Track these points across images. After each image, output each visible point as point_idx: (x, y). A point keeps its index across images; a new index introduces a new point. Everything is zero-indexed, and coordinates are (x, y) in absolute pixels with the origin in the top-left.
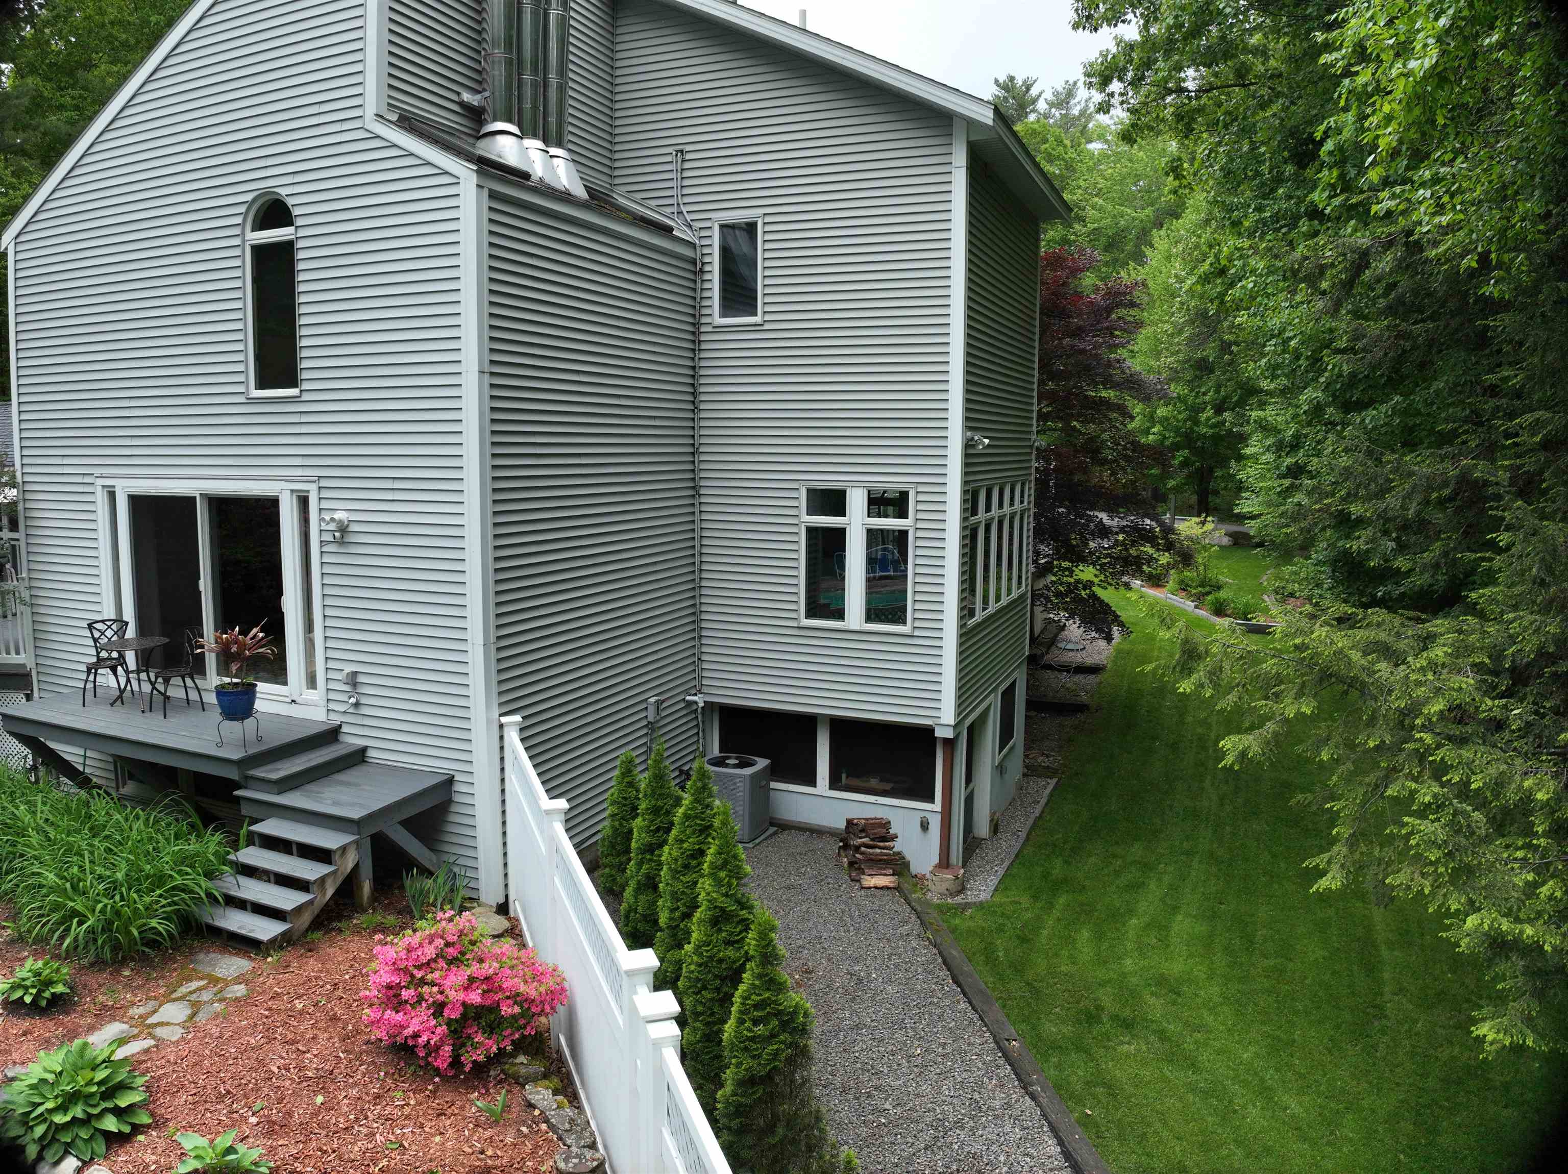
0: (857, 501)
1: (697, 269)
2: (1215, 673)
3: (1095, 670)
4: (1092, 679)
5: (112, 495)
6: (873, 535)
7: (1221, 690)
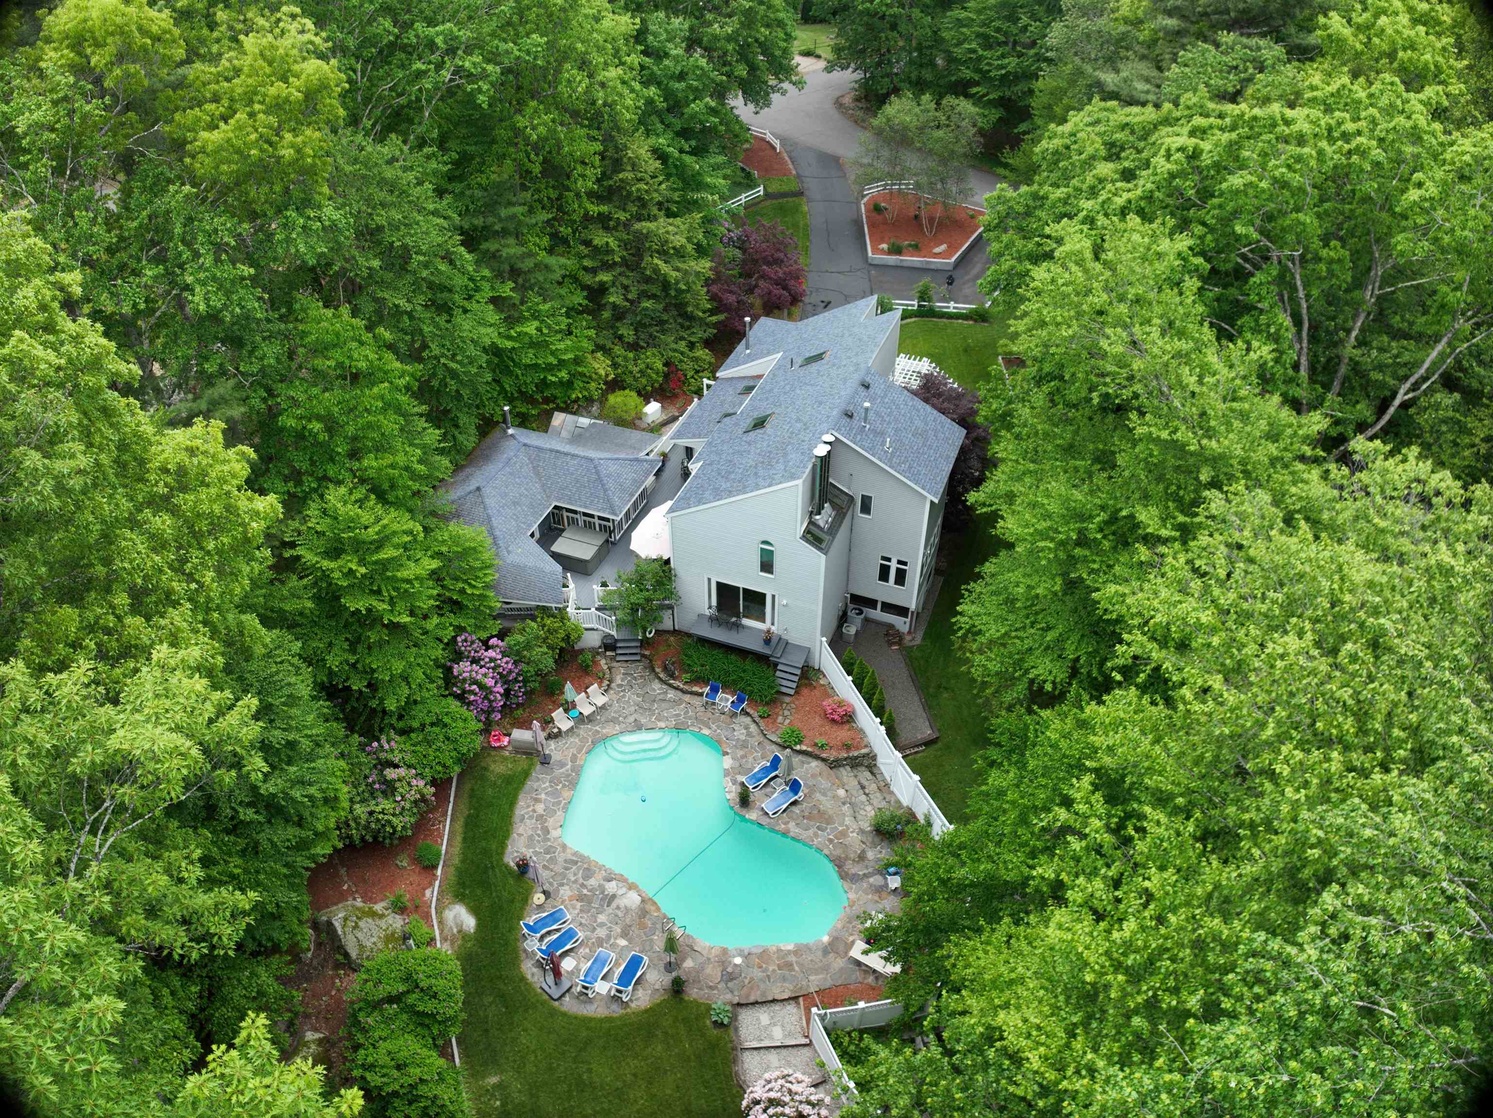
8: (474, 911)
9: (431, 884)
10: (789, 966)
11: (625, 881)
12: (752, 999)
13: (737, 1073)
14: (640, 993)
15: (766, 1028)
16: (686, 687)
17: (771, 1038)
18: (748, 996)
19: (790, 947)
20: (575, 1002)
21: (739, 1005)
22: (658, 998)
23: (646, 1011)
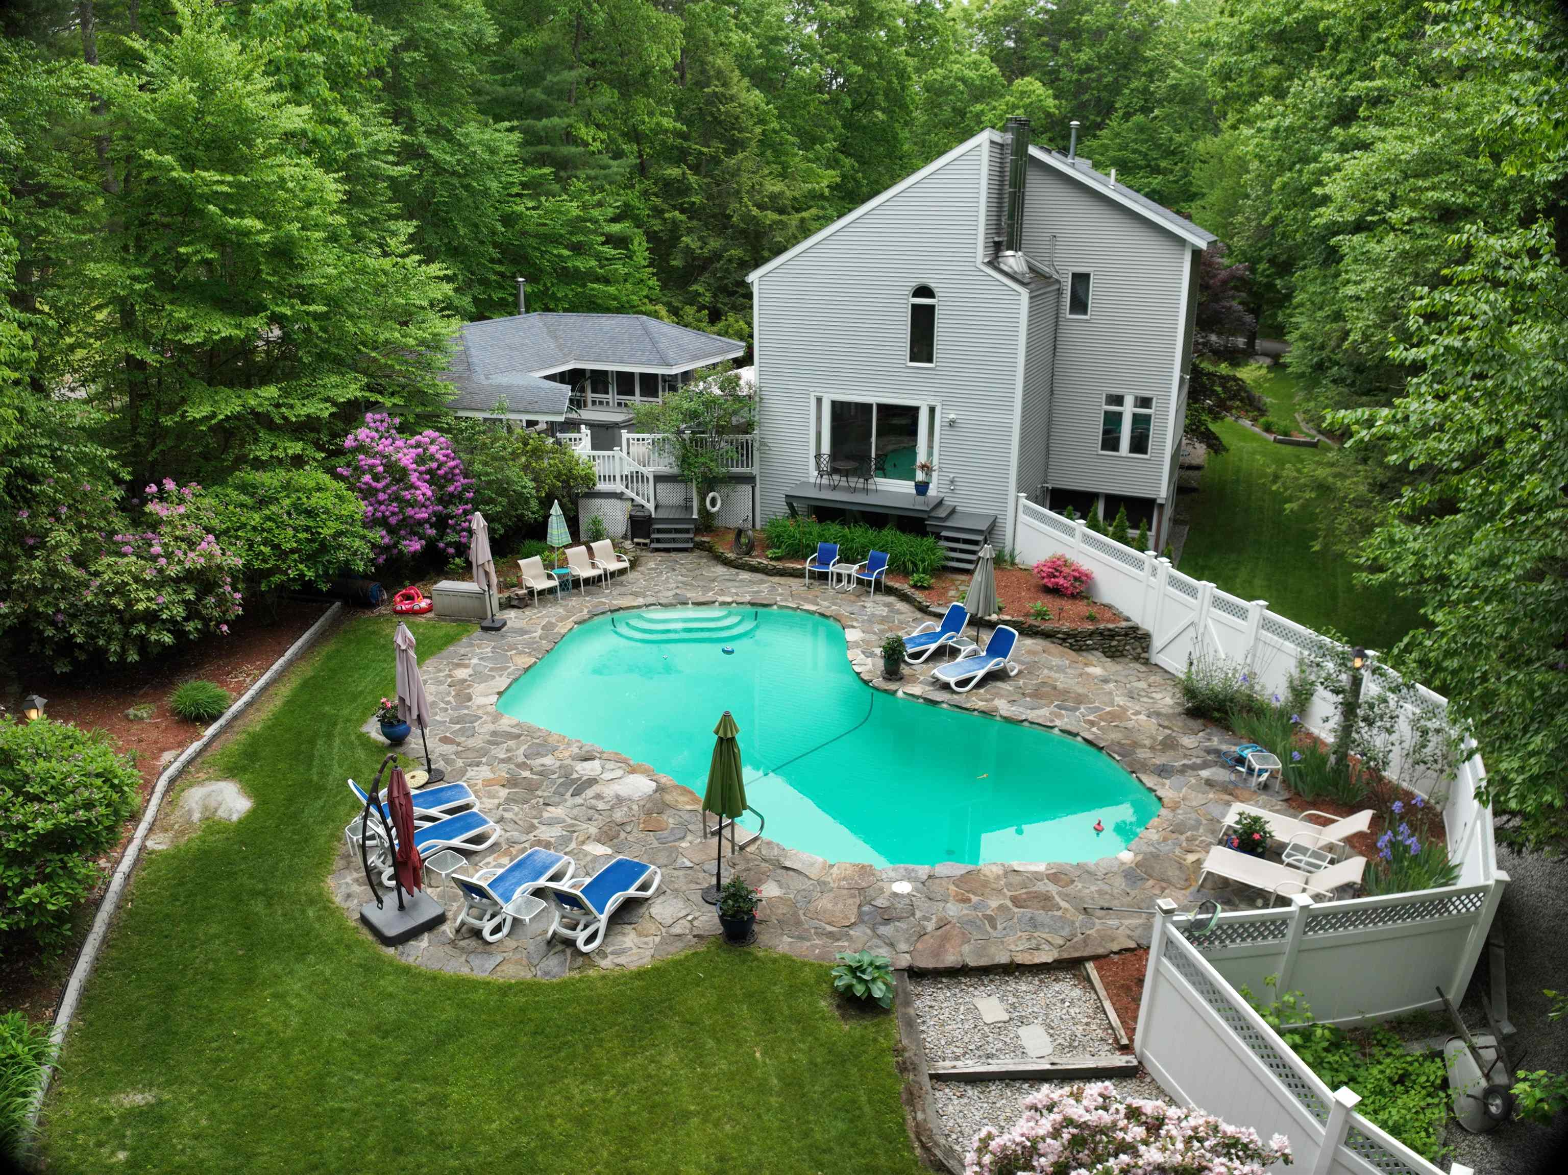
0: (1129, 401)
1: (1059, 292)
2: (1284, 484)
3: (1198, 468)
4: (1196, 472)
5: (819, 400)
6: (1135, 416)
7: (1286, 489)
8: (252, 790)
9: (182, 745)
10: (1046, 901)
11: (625, 761)
12: (950, 959)
13: (920, 1130)
14: (629, 939)
15: (1000, 1028)
16: (779, 565)
17: (1021, 1052)
18: (936, 954)
19: (1041, 868)
20: (441, 951)
21: (916, 974)
22: (677, 951)
23: (640, 975)
